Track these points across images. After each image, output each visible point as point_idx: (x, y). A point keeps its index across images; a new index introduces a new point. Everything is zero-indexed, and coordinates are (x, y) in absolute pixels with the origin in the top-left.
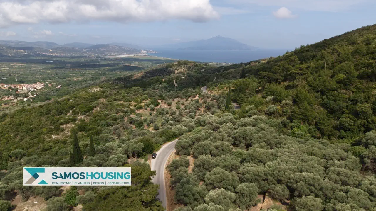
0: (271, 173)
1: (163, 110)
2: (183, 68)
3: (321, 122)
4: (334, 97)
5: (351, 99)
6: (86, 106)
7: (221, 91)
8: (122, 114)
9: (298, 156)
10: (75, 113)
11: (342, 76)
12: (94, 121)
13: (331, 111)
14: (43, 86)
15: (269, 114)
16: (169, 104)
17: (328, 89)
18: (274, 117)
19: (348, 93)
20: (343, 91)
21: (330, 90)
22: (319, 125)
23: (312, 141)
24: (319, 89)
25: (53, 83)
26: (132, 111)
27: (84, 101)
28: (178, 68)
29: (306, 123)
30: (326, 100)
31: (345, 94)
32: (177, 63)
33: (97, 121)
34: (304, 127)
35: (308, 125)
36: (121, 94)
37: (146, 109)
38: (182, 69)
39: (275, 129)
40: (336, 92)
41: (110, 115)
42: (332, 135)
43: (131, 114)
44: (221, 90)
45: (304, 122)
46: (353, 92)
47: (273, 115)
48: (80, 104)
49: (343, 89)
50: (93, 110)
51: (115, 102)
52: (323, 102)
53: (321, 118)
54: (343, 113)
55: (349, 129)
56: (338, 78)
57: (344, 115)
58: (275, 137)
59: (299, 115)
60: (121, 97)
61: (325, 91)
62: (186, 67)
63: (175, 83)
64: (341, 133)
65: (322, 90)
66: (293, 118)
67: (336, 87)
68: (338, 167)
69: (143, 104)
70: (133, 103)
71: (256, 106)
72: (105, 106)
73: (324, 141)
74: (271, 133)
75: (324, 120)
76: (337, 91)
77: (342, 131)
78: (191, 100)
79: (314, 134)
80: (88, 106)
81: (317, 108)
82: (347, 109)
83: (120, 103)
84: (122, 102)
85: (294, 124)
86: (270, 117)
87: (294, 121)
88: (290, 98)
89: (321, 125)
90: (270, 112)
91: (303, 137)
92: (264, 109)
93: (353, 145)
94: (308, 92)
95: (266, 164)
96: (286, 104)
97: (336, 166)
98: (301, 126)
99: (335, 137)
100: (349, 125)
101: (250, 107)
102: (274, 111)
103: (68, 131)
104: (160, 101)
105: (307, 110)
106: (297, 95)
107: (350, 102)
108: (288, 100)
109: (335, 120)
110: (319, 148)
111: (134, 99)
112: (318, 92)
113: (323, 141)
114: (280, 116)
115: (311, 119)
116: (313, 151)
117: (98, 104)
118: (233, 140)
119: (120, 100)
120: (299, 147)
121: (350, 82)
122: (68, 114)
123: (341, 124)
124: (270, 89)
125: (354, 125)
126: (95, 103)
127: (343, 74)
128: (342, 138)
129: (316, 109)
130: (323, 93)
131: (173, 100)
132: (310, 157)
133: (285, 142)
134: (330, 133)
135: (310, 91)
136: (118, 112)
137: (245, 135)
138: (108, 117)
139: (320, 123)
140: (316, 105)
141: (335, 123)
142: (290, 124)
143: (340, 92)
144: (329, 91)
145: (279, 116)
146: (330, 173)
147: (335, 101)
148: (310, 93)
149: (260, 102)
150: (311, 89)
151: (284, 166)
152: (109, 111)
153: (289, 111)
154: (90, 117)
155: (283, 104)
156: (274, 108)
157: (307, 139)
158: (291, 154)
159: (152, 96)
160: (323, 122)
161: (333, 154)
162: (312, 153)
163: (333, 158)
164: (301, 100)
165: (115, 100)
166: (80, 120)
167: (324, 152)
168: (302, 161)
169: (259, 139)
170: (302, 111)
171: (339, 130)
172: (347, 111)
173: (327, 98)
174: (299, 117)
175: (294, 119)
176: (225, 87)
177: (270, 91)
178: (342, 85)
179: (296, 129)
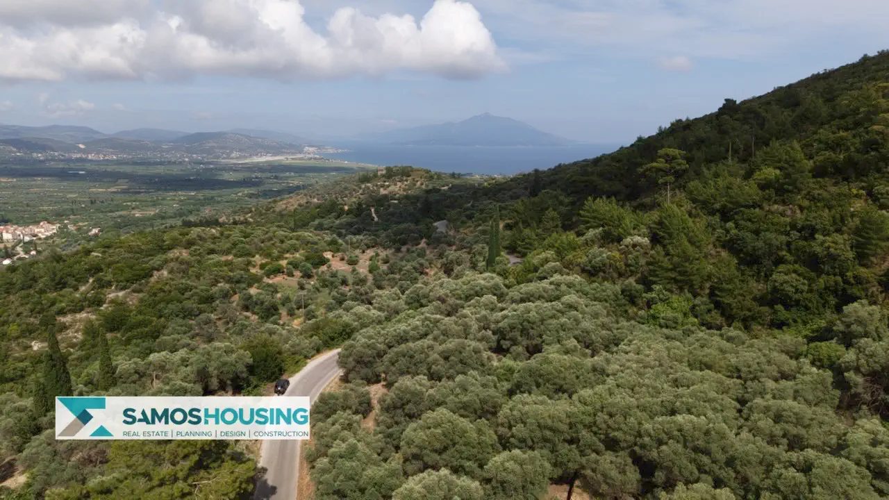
0: (588, 420)
1: (334, 275)
2: (399, 184)
3: (725, 286)
4: (753, 222)
5: (799, 226)
6: (131, 268)
7: (480, 228)
8: (227, 286)
9: (664, 372)
10: (103, 285)
11: (771, 173)
12: (150, 305)
13: (750, 260)
14: (55, 231)
15: (592, 272)
16: (353, 262)
17: (738, 205)
18: (605, 279)
19: (789, 212)
20: (776, 206)
21: (742, 206)
22: (718, 296)
23: (702, 334)
24: (717, 206)
25: (81, 224)
26: (255, 280)
27: (127, 255)
28: (387, 183)
29: (686, 290)
30: (734, 232)
31: (783, 214)
32: (384, 172)
33: (159, 302)
34: (680, 301)
35: (689, 295)
36: (228, 237)
37: (291, 275)
38: (396, 185)
39: (605, 308)
40: (757, 210)
41: (196, 288)
42: (754, 319)
43: (250, 285)
44: (480, 225)
45: (681, 289)
46: (802, 209)
47: (601, 274)
48: (118, 262)
49: (775, 202)
50: (152, 276)
51: (212, 256)
52: (728, 238)
53: (724, 276)
54: (780, 261)
55: (797, 302)
56: (763, 177)
57: (782, 268)
58: (603, 326)
59: (667, 270)
60: (228, 245)
61: (732, 210)
62: (407, 181)
63: (374, 215)
64: (775, 312)
65: (724, 207)
66: (651, 278)
67: (757, 198)
68: (774, 397)
69: (284, 263)
70: (258, 259)
71: (559, 253)
72: (183, 267)
73: (733, 332)
74: (596, 315)
75: (730, 281)
76: (761, 207)
77: (779, 307)
78: (408, 250)
79: (708, 318)
80: (137, 267)
81: (713, 252)
82: (789, 251)
83: (223, 258)
84: (230, 257)
85: (654, 295)
86: (593, 279)
87: (653, 286)
88: (644, 230)
89: (724, 294)
90: (593, 267)
91: (679, 327)
92: (579, 260)
93: (811, 340)
94: (690, 215)
95: (575, 397)
96: (634, 246)
97: (769, 396)
98: (674, 297)
99: (762, 325)
100: (797, 290)
101: (543, 255)
102: (604, 265)
103: (77, 332)
104: (328, 255)
105: (687, 259)
106: (660, 223)
107: (795, 234)
108: (639, 235)
109: (758, 281)
110: (722, 351)
111: (261, 249)
112: (712, 213)
113: (730, 334)
114: (620, 275)
115: (696, 280)
116: (706, 359)
117: (166, 261)
118: (495, 338)
119: (227, 252)
120: (668, 349)
121: (793, 183)
122: (83, 289)
123: (775, 290)
124: (594, 211)
125: (810, 291)
126: (157, 260)
127: (776, 168)
128: (780, 325)
129: (711, 254)
130: (725, 215)
131: (364, 252)
132: (698, 373)
133: (630, 338)
134: (748, 314)
135: (694, 211)
136: (218, 282)
137: (525, 323)
138: (187, 294)
139: (722, 290)
140: (711, 246)
141: (759, 290)
142: (644, 295)
143: (768, 211)
144: (742, 209)
145: (615, 275)
146: (755, 416)
147: (757, 233)
148: (695, 217)
149: (569, 244)
150: (695, 208)
151: (622, 399)
152: (194, 278)
153: (642, 261)
154: (141, 295)
155: (627, 246)
156: (604, 255)
157: (689, 330)
158: (645, 367)
159: (308, 242)
160: (730, 287)
161: (758, 363)
162: (701, 362)
163: (759, 374)
164: (670, 235)
165: (212, 252)
166: (112, 302)
167: (734, 361)
168: (676, 384)
169: (562, 333)
170: (676, 259)
171: (771, 304)
172: (789, 257)
173: (736, 228)
174: (666, 275)
175: (655, 283)
176: (491, 217)
177: (594, 218)
178: (772, 192)
179: (660, 306)
